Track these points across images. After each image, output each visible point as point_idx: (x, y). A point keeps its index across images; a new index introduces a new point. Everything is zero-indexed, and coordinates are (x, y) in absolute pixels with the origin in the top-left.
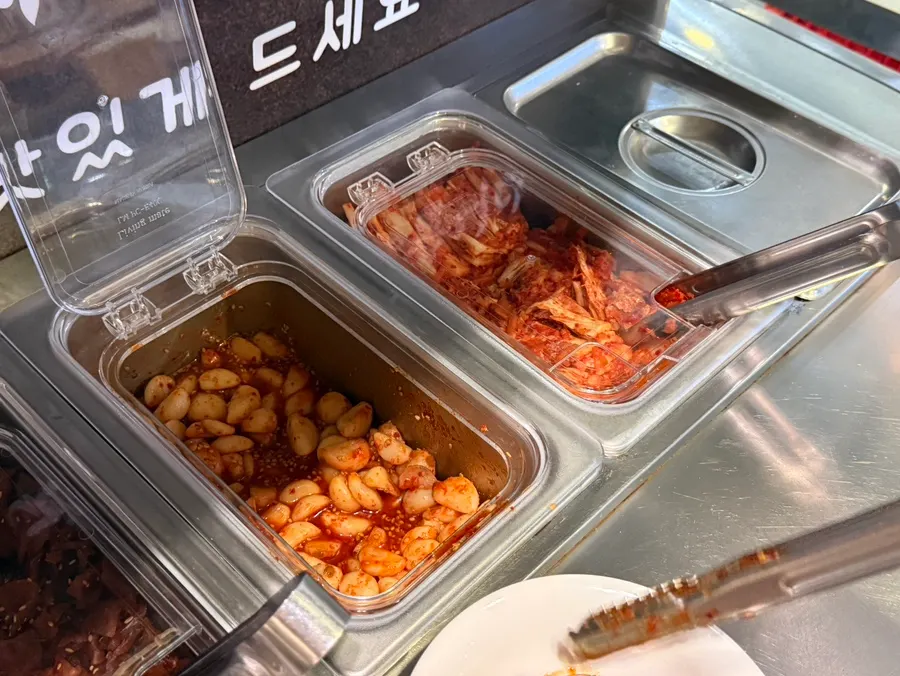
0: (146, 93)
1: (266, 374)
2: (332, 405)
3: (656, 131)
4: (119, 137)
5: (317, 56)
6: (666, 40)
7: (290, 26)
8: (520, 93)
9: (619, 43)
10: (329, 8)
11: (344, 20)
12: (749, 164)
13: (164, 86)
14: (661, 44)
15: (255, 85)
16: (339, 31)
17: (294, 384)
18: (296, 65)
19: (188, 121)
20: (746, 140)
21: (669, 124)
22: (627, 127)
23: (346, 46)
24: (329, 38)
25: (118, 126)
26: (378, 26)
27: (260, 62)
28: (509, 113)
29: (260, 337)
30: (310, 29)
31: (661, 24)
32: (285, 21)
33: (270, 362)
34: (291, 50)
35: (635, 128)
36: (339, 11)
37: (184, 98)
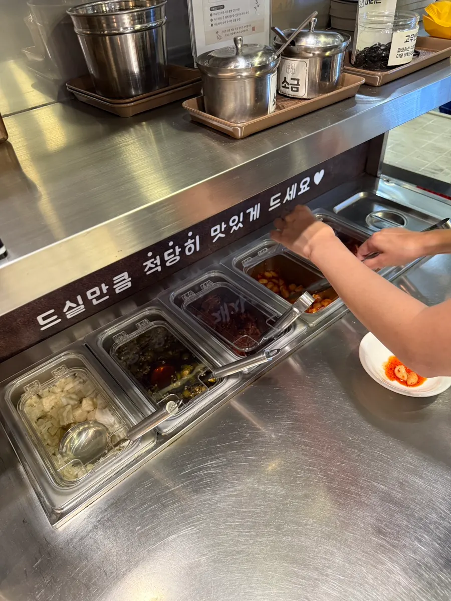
0: (248, 211)
1: (274, 280)
2: (292, 287)
3: (376, 216)
4: (241, 222)
5: (284, 202)
6: (378, 193)
7: (279, 194)
8: (338, 208)
9: (364, 195)
10: (289, 189)
11: (291, 192)
12: (403, 223)
13: (251, 210)
14: (377, 194)
15: (270, 209)
16: (290, 195)
17: (281, 282)
18: (279, 204)
19: (255, 219)
20: (401, 218)
21: (380, 215)
22: (368, 216)
23: (291, 199)
24: (287, 197)
25: (241, 220)
26: (299, 193)
27: (272, 204)
28: (335, 213)
29: (271, 272)
30: (284, 195)
31: (377, 190)
32: (278, 193)
33: (273, 277)
34: (279, 200)
35: (371, 216)
36: (290, 190)
37: (255, 213)
